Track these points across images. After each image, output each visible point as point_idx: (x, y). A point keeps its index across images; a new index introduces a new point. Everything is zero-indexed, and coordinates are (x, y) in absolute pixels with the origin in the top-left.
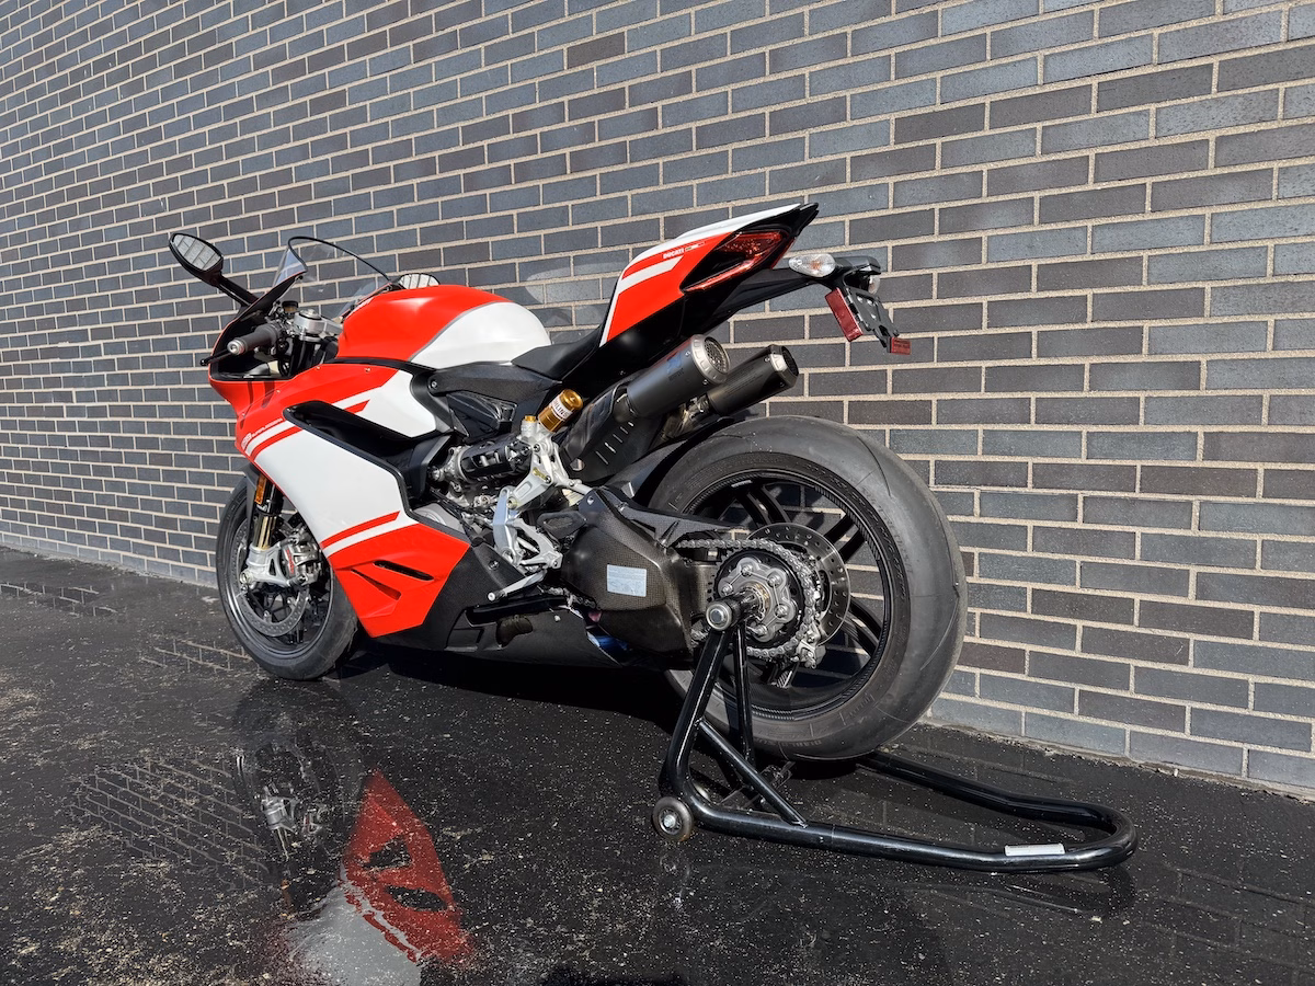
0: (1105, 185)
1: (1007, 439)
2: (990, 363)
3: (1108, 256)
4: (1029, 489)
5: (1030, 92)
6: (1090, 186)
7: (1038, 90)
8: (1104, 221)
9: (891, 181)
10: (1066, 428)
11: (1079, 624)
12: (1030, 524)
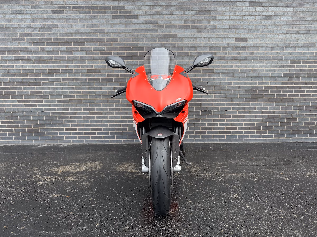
0: (314, 73)
1: (302, 103)
2: (300, 94)
3: (314, 81)
4: (304, 110)
5: (307, 60)
6: (313, 73)
7: (308, 60)
8: (314, 77)
9: (289, 69)
10: (308, 102)
11: (309, 126)
12: (304, 114)
